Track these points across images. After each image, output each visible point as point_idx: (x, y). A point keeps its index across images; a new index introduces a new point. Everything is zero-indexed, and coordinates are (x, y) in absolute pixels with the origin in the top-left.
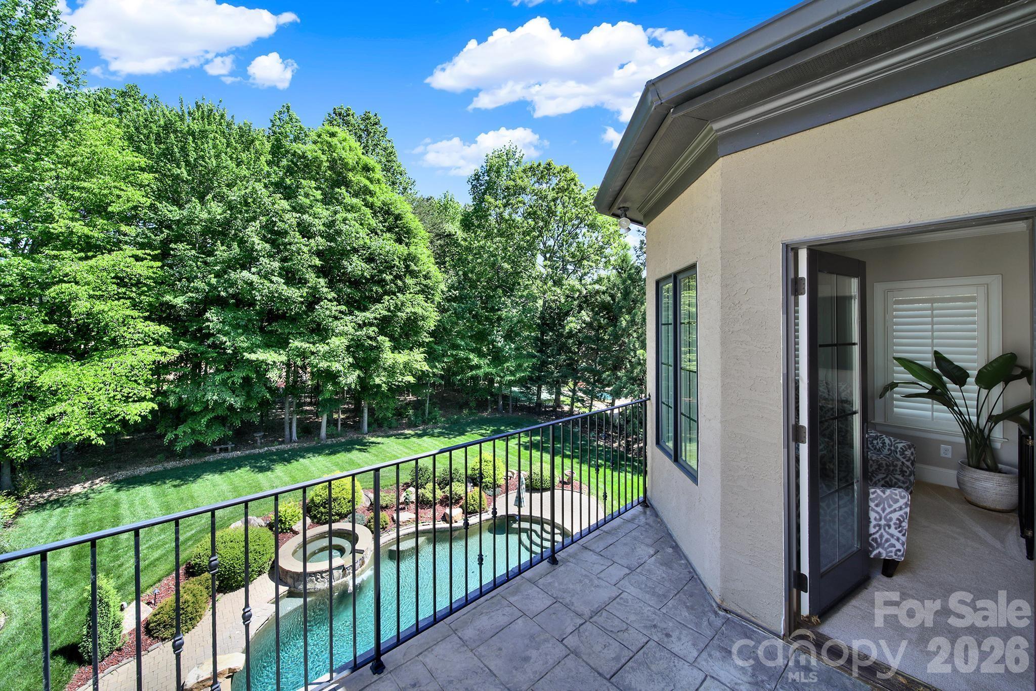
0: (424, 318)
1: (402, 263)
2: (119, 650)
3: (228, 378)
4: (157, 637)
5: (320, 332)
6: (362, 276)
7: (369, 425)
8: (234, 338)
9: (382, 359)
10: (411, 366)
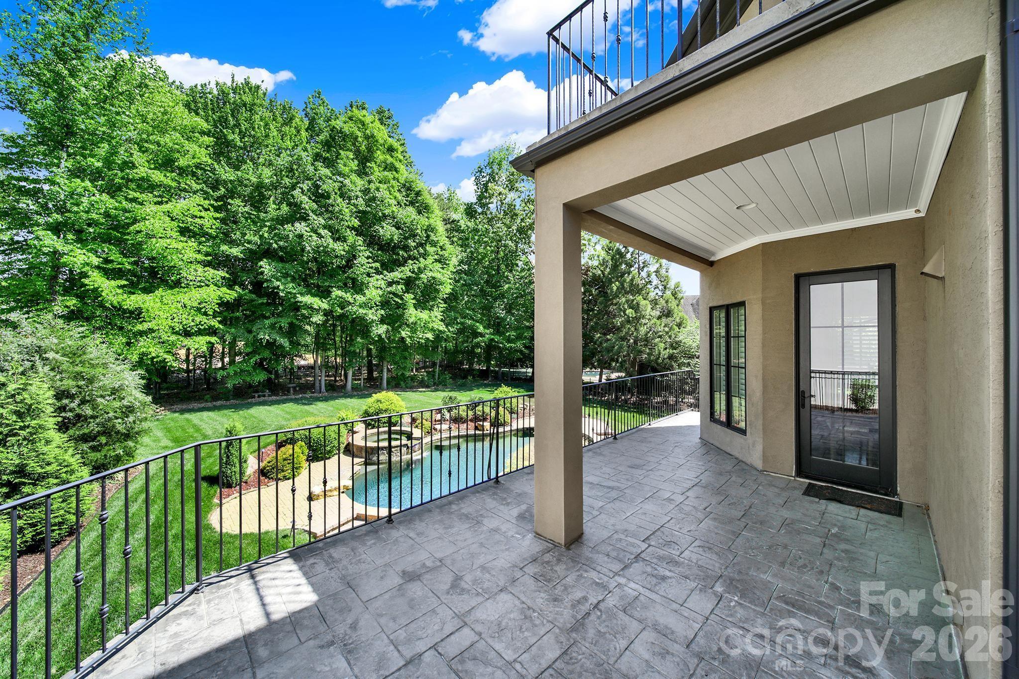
0: (442, 284)
1: (423, 232)
2: (246, 482)
3: (275, 323)
4: (272, 478)
5: (357, 287)
6: (392, 240)
7: (388, 383)
8: (285, 284)
9: (406, 316)
10: (430, 325)
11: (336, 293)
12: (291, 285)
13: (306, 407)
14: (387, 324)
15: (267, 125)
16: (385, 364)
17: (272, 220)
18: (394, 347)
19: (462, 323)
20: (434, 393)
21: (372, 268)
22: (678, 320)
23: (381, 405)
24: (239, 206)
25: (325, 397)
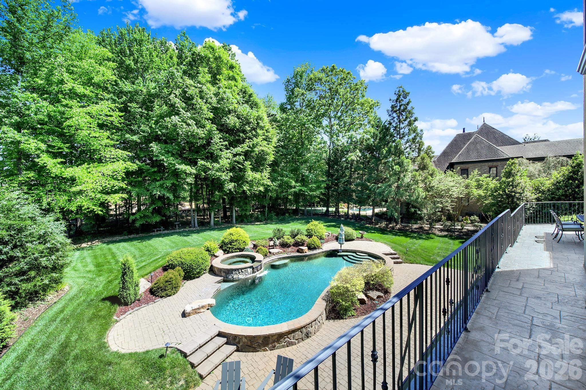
0: (268, 154)
1: (255, 121)
2: (139, 300)
3: (163, 184)
4: (158, 296)
5: (213, 158)
6: (235, 126)
7: (236, 220)
8: (167, 158)
9: (247, 175)
10: (262, 182)
11: (201, 162)
12: (171, 158)
13: (185, 238)
14: (235, 182)
15: (151, 53)
16: (234, 207)
17: (157, 116)
18: (239, 197)
19: (281, 180)
20: (265, 226)
21: (222, 145)
22: (431, 172)
23: (232, 237)
24: (135, 108)
25: (198, 230)
